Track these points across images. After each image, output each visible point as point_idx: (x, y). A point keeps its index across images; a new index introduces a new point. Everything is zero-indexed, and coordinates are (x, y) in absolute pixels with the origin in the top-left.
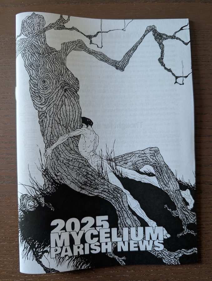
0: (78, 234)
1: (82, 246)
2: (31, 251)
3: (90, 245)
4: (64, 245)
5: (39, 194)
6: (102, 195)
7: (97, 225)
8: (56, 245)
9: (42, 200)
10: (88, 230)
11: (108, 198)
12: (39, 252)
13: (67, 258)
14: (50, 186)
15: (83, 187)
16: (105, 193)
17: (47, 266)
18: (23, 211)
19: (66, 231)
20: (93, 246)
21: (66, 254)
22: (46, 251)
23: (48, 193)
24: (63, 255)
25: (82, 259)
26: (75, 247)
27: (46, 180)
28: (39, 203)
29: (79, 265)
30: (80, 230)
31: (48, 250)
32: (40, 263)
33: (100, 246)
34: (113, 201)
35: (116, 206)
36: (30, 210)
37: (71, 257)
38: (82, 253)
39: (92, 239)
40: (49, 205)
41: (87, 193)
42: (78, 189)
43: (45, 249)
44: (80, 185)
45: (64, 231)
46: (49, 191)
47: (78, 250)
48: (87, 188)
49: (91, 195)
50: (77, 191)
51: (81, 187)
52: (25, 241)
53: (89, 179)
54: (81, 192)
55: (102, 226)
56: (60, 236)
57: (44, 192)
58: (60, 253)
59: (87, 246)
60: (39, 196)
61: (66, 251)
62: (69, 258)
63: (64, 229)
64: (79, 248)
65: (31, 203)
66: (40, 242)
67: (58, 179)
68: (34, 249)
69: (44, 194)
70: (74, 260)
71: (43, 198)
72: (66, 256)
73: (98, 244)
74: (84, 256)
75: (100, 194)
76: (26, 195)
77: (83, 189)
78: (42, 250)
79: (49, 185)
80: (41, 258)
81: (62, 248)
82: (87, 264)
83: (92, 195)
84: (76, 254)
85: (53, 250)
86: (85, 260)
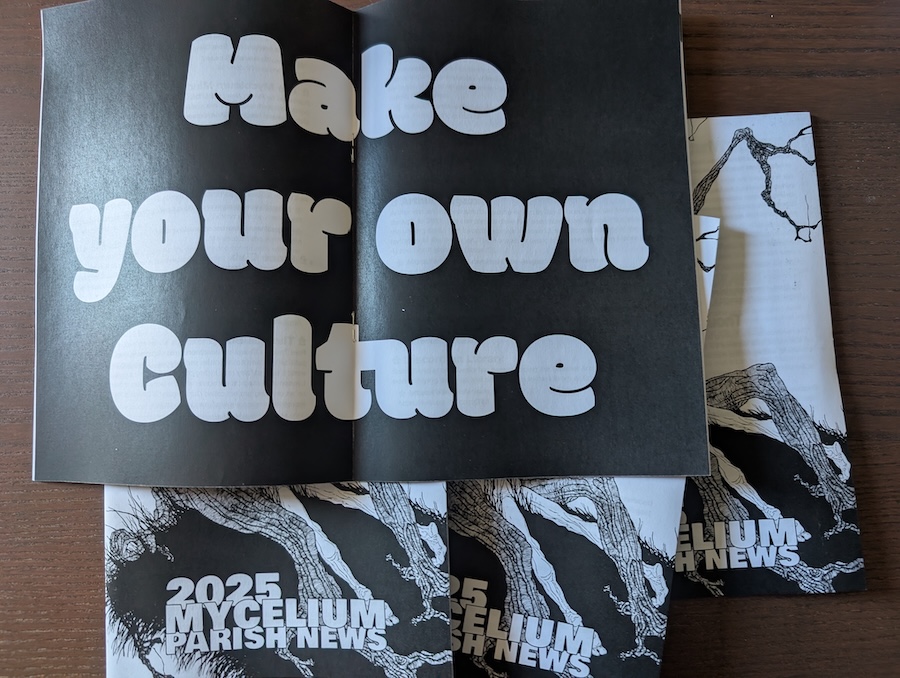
0: (219, 607)
1: (227, 633)
2: (131, 639)
3: (243, 630)
4: (191, 629)
5: (146, 528)
6: (267, 531)
7: (257, 592)
8: (177, 630)
9: (151, 540)
10: (240, 602)
11: (279, 537)
12: (145, 642)
13: (198, 655)
14: (166, 513)
15: (231, 515)
16: (273, 528)
17: (159, 669)
18: (115, 562)
19: (196, 602)
20: (249, 635)
21: (196, 647)
22: (158, 641)
23: (162, 526)
24: (190, 649)
25: (227, 659)
26: (214, 634)
27: (159, 502)
28: (146, 547)
29: (221, 671)
30: (224, 600)
31: (162, 637)
32: (146, 662)
33: (263, 634)
34: (289, 544)
35: (295, 555)
36: (129, 559)
37: (206, 653)
38: (227, 646)
39: (247, 619)
40: (164, 549)
41: (237, 528)
42: (219, 520)
43: (155, 636)
44: (225, 511)
45: (193, 601)
46: (164, 522)
47: (220, 640)
48: (238, 518)
49: (245, 532)
50: (217, 521)
51: (225, 516)
52: (119, 620)
53: (241, 500)
54: (226, 525)
55: (267, 594)
56: (184, 611)
57: (154, 524)
58: (184, 646)
59: (237, 632)
60: (146, 532)
61: (196, 642)
62: (202, 656)
63: (192, 597)
64: (221, 635)
65: (132, 547)
66: (147, 622)
67: (182, 501)
68: (136, 636)
69: (155, 528)
70: (211, 661)
71: (154, 536)
72: (195, 651)
73: (260, 630)
74: (232, 652)
75: (263, 530)
76: (122, 530)
77: (231, 519)
78: (149, 638)
79: (164, 510)
80: (147, 653)
81: (188, 634)
82: (238, 669)
83: (248, 532)
84: (215, 647)
85: (170, 639)
86: (233, 661)
